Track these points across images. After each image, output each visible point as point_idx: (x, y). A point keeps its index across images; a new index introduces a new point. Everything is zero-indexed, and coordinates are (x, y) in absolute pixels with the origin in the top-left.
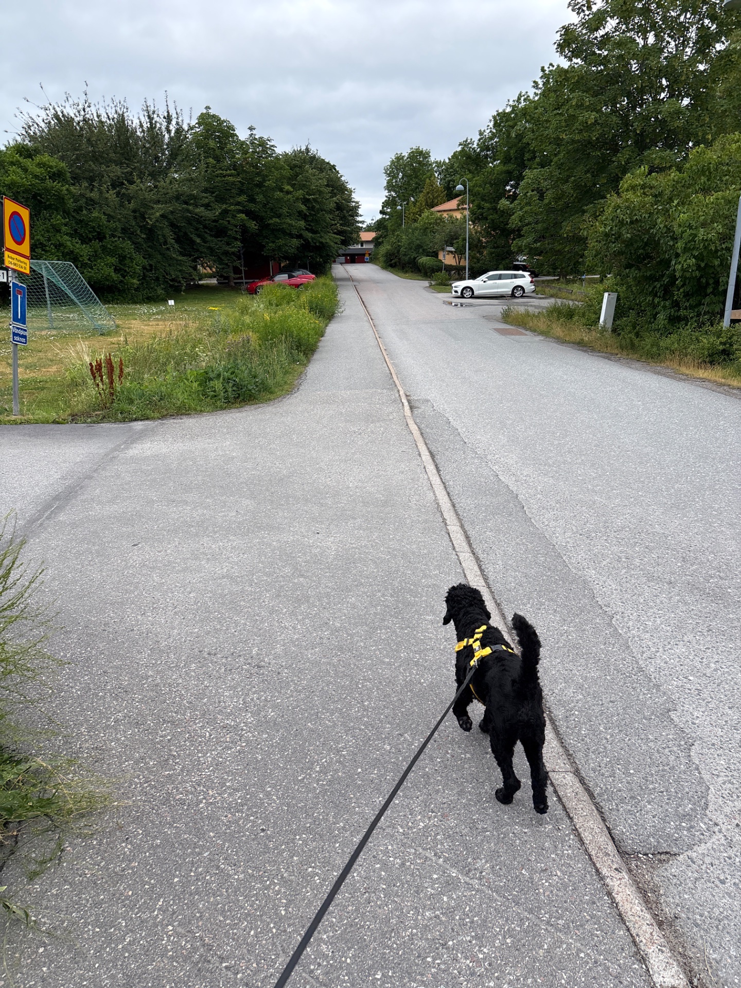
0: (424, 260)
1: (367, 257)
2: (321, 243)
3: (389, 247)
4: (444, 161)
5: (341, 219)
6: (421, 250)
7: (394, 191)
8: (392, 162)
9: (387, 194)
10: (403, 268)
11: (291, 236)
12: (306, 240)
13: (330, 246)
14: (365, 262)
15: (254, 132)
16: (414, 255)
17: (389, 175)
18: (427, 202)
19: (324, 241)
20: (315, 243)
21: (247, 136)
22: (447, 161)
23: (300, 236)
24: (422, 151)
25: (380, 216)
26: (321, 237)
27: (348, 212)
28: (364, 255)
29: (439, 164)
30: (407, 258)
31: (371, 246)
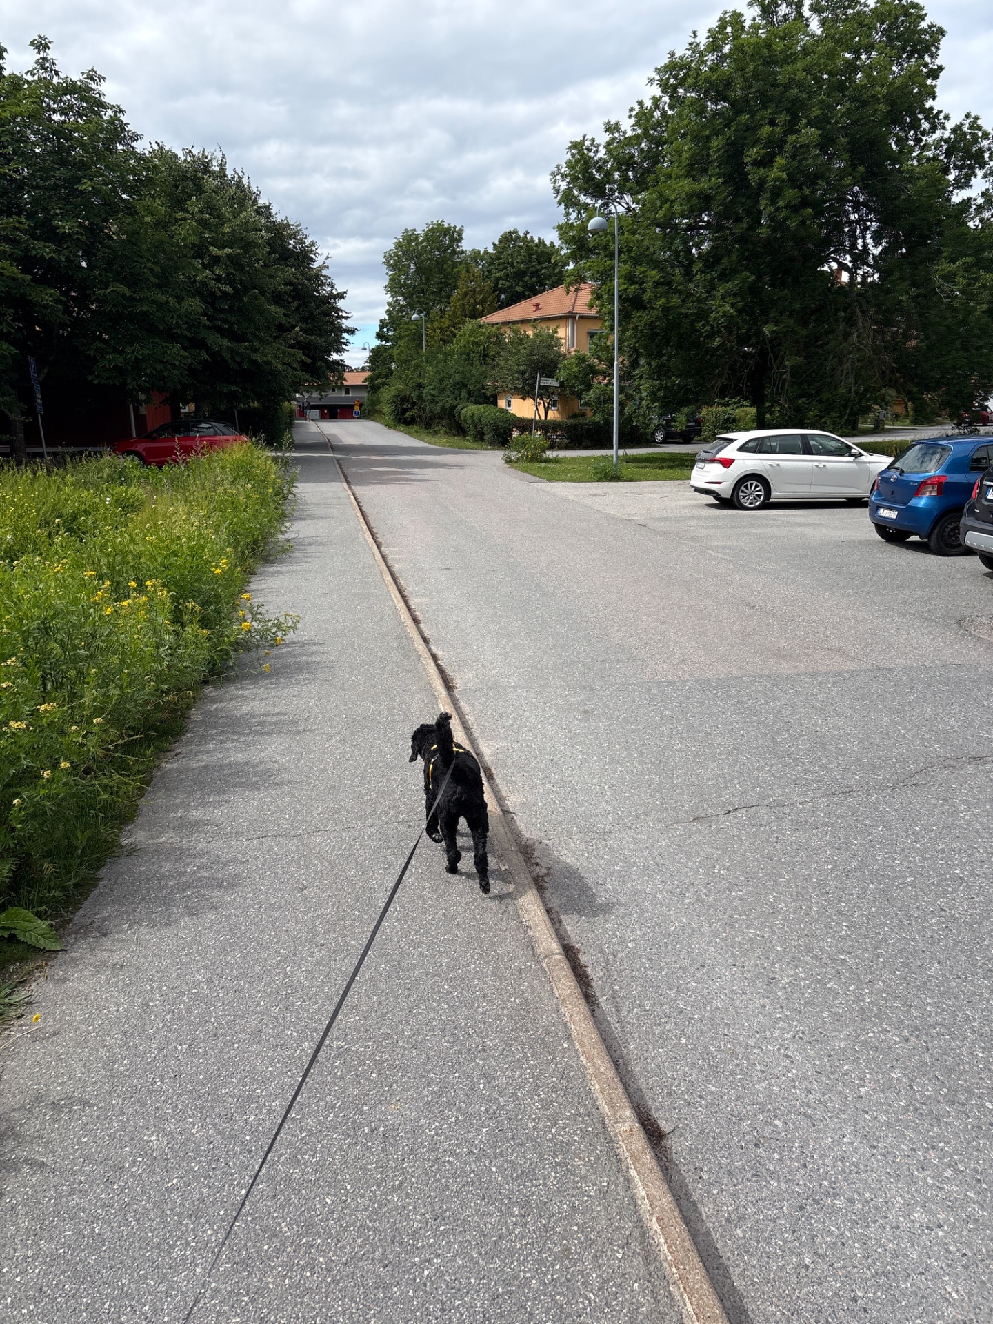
0: (470, 410)
1: (357, 409)
2: (255, 362)
3: (402, 386)
4: (486, 252)
5: (304, 320)
6: (464, 393)
7: (403, 294)
8: (399, 246)
9: (390, 300)
10: (428, 426)
11: (171, 336)
12: (214, 355)
13: (273, 373)
14: (354, 418)
15: (50, 54)
16: (451, 401)
17: (393, 267)
18: (464, 310)
19: (260, 358)
20: (240, 364)
21: (31, 65)
22: (491, 250)
23: (196, 343)
24: (449, 229)
25: (377, 343)
26: (255, 351)
27: (318, 306)
28: (352, 407)
29: (476, 255)
30: (437, 408)
31: (364, 394)
